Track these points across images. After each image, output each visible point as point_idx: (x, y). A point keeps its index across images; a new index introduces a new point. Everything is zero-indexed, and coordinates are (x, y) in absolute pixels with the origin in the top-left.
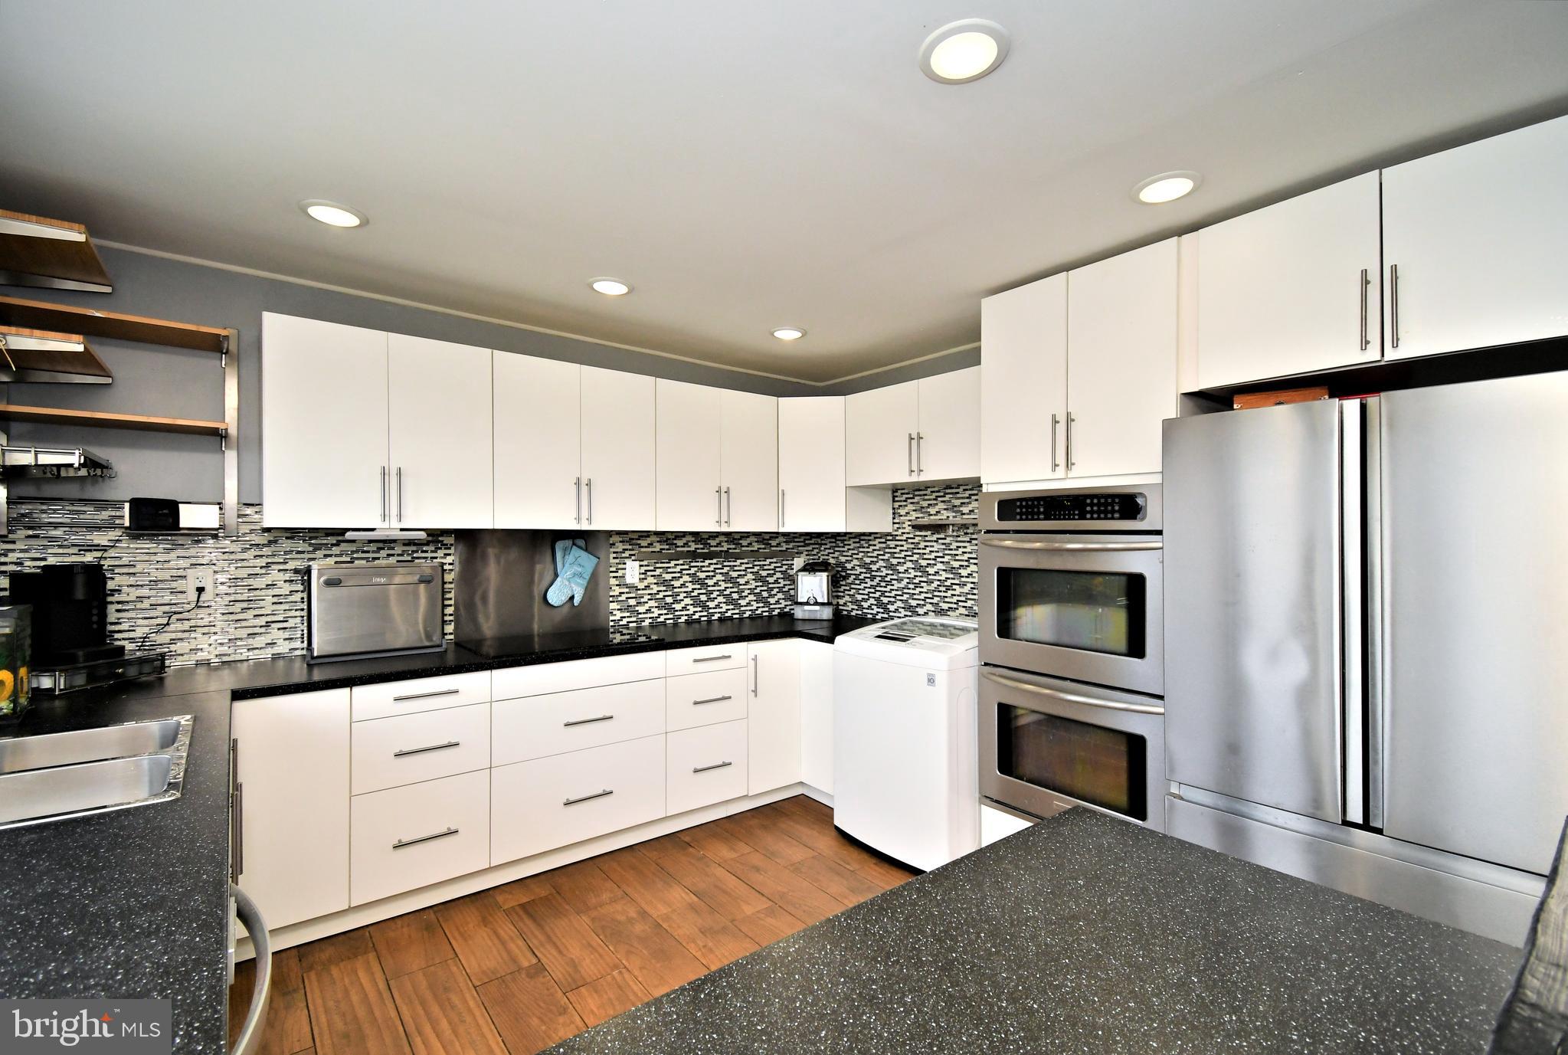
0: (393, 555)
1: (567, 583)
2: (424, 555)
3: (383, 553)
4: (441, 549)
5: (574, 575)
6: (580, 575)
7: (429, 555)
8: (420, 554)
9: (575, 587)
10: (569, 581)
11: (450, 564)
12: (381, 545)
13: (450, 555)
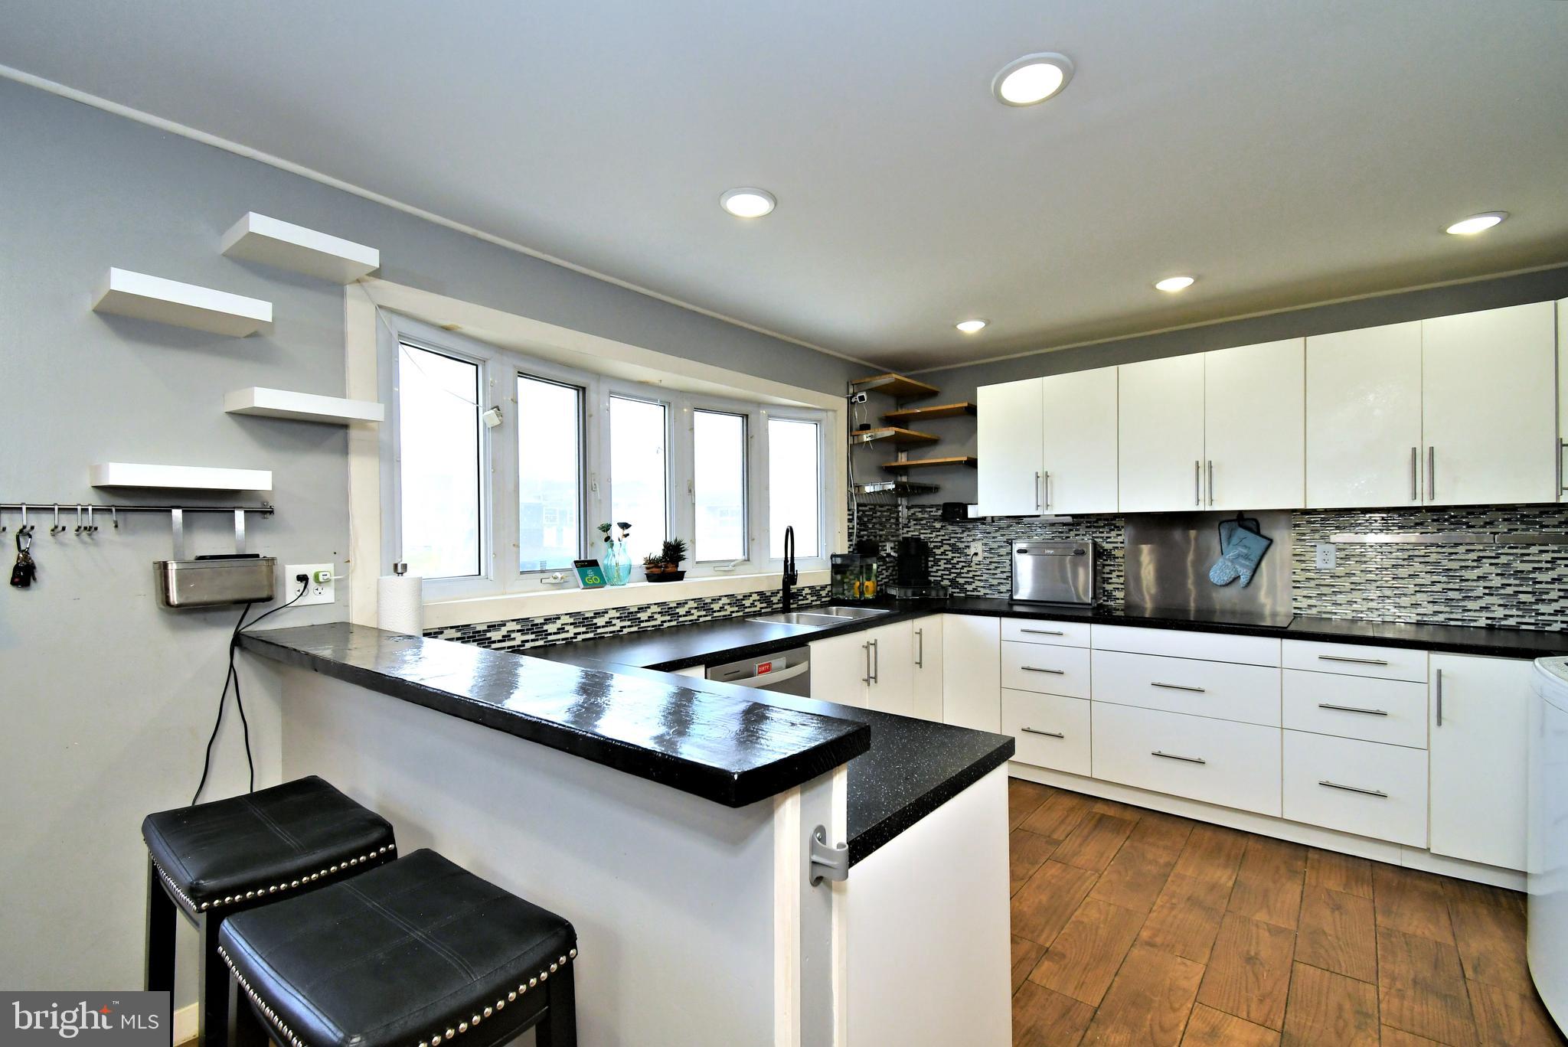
0: (1079, 535)
1: (1230, 564)
2: (1102, 535)
3: (1072, 534)
4: (1113, 530)
5: (1239, 556)
6: (1246, 557)
7: (1105, 535)
8: (1098, 535)
9: (1237, 567)
10: (1232, 561)
11: (1121, 543)
12: (1071, 527)
13: (1121, 535)
